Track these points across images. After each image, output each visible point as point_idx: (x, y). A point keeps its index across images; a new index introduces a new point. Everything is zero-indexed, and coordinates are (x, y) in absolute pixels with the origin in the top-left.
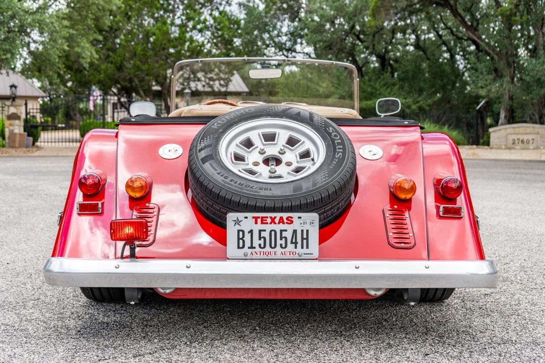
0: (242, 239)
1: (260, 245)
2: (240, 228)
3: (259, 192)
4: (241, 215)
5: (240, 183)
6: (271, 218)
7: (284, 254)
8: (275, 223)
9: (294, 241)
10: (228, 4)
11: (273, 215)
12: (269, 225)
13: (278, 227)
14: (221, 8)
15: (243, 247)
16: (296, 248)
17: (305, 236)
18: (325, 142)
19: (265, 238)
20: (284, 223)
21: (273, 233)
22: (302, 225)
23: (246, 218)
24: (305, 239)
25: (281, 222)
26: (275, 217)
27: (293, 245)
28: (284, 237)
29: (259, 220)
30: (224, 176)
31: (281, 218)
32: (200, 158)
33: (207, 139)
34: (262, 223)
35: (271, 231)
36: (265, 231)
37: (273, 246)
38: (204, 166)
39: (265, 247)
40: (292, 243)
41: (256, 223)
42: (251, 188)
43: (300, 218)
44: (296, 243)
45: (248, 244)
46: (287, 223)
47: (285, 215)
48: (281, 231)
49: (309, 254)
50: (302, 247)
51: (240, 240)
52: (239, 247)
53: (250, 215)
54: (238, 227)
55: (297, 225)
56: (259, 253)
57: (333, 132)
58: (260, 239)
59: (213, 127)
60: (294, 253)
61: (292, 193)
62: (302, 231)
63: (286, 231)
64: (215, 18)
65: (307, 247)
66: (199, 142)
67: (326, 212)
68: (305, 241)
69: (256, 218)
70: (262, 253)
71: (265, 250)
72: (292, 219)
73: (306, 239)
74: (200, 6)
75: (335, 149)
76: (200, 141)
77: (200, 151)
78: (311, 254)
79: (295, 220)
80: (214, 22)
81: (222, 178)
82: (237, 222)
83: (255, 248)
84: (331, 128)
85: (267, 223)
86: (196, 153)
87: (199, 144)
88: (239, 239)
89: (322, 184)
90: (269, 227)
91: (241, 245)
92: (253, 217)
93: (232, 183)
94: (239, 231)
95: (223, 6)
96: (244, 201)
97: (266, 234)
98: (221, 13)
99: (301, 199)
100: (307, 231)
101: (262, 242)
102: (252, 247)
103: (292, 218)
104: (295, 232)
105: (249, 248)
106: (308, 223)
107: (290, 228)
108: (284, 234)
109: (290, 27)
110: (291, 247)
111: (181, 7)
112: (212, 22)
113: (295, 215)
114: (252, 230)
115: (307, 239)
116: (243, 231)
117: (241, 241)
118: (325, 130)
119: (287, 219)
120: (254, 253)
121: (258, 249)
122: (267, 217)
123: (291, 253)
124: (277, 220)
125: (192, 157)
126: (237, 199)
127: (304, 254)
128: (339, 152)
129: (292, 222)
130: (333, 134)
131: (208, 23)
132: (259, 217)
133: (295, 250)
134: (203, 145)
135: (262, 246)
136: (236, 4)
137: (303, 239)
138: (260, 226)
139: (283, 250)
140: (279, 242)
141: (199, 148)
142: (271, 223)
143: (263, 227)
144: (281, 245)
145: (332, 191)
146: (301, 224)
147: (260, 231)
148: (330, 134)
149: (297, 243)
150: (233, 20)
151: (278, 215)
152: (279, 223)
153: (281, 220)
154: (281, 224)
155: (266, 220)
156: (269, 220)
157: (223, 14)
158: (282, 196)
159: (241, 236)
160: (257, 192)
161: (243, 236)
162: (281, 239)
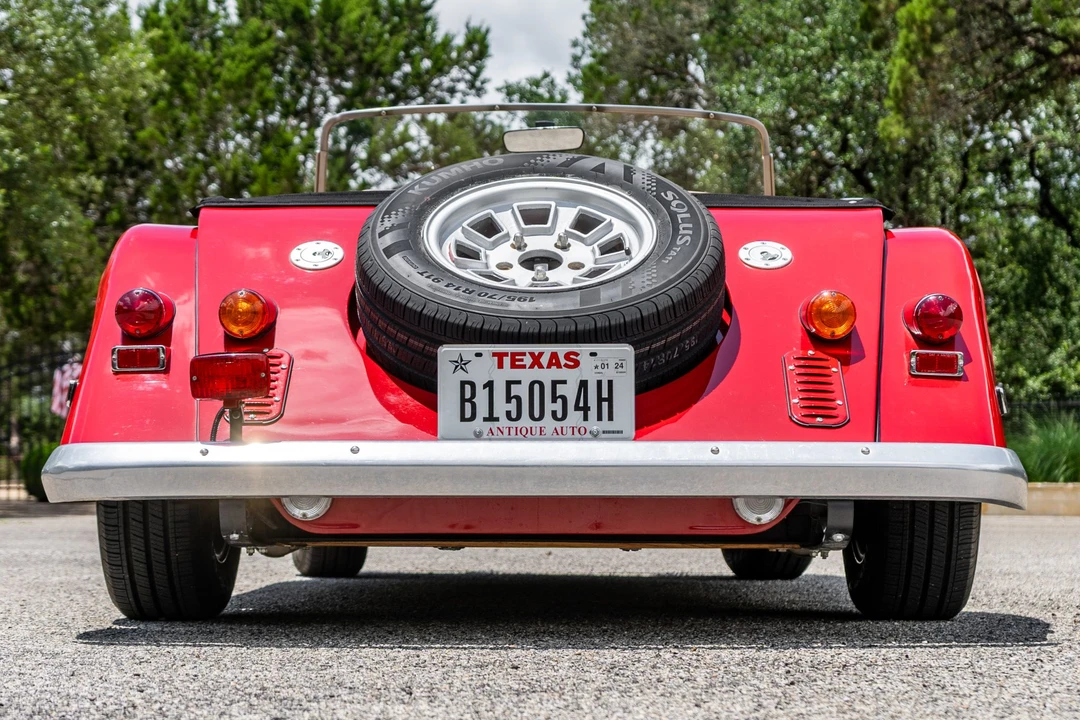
0: (470, 400)
1: (508, 414)
2: (466, 377)
3: (507, 305)
4: (468, 350)
5: (467, 289)
6: (532, 354)
7: (559, 432)
8: (541, 366)
9: (581, 404)
10: (473, 91)
11: (536, 348)
12: (527, 370)
13: (547, 375)
14: (455, 102)
15: (473, 417)
16: (586, 418)
17: (605, 394)
18: (655, 220)
19: (518, 399)
20: (559, 366)
21: (537, 387)
22: (600, 370)
23: (479, 355)
24: (605, 400)
25: (554, 365)
26: (541, 354)
27: (581, 414)
28: (561, 397)
29: (507, 361)
30: (433, 278)
31: (554, 355)
32: (381, 248)
33: (396, 214)
34: (513, 366)
35: (532, 384)
36: (519, 382)
37: (537, 414)
38: (389, 261)
39: (519, 417)
40: (577, 408)
41: (500, 365)
42: (490, 297)
43: (593, 354)
44: (586, 409)
45: (483, 410)
46: (566, 366)
47: (561, 349)
48: (555, 383)
49: (613, 432)
50: (600, 418)
51: (466, 400)
52: (463, 419)
53: (487, 349)
54: (461, 376)
55: (588, 370)
56: (506, 431)
57: (675, 199)
58: (508, 400)
59: (410, 191)
60: (582, 430)
61: (578, 307)
62: (599, 383)
63: (564, 382)
64: (434, 131)
65: (611, 418)
66: (380, 220)
67: (654, 355)
68: (605, 405)
69: (500, 356)
70: (513, 431)
71: (518, 424)
72: (578, 358)
73: (607, 399)
74: (392, 96)
75: (676, 230)
76: (383, 218)
77: (382, 234)
78: (618, 432)
79: (584, 359)
80: (434, 142)
81: (430, 281)
82: (460, 364)
83: (497, 419)
84: (670, 193)
85: (524, 367)
86: (373, 239)
87: (379, 224)
88: (463, 400)
89: (644, 291)
90: (527, 375)
91: (468, 414)
92: (494, 354)
93: (451, 289)
94: (463, 384)
95: (459, 95)
96: (474, 323)
97: (521, 391)
98: (452, 115)
99: (597, 319)
100: (610, 383)
101: (512, 407)
102: (491, 418)
103: (577, 354)
104: (583, 384)
105: (485, 419)
106: (612, 365)
107: (573, 377)
108: (561, 390)
109: (659, 158)
110: (575, 417)
111: (334, 101)
112: (425, 141)
113: (583, 349)
114: (492, 382)
115: (610, 400)
116: (473, 385)
117: (468, 406)
118: (658, 197)
119: (567, 356)
120: (495, 430)
121: (504, 422)
122: (524, 354)
123: (576, 430)
124: (544, 360)
125: (364, 248)
126: (460, 320)
127: (604, 432)
128: (684, 236)
129: (577, 364)
130: (674, 203)
131: (412, 146)
132: (506, 354)
133: (585, 424)
134: (387, 224)
135: (514, 415)
136: (499, 90)
137: (600, 400)
138: (509, 373)
139: (558, 425)
140: (549, 407)
141: (379, 230)
142: (532, 367)
143: (516, 374)
144: (554, 413)
145: (666, 305)
146: (596, 367)
147: (509, 384)
148: (667, 204)
149: (589, 409)
150: (489, 136)
151: (547, 349)
152: (549, 367)
153: (554, 361)
154: (554, 368)
155: (522, 360)
156: (528, 360)
157: (458, 120)
158: (557, 312)
159: (468, 395)
160: (502, 305)
161: (473, 395)
162: (554, 400)
